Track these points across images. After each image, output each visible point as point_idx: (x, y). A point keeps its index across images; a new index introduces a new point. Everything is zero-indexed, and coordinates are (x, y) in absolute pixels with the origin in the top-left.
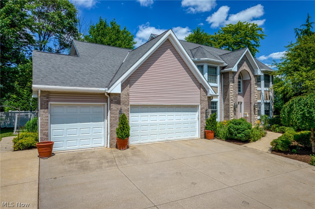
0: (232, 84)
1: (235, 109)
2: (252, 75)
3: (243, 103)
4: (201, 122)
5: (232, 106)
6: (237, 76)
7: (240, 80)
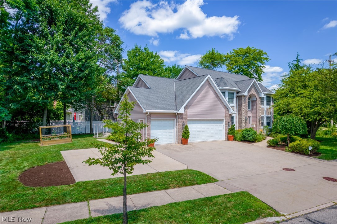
0: (244, 104)
1: (246, 121)
2: (257, 97)
3: (251, 117)
4: (226, 130)
5: (244, 120)
6: (247, 98)
7: (249, 100)
